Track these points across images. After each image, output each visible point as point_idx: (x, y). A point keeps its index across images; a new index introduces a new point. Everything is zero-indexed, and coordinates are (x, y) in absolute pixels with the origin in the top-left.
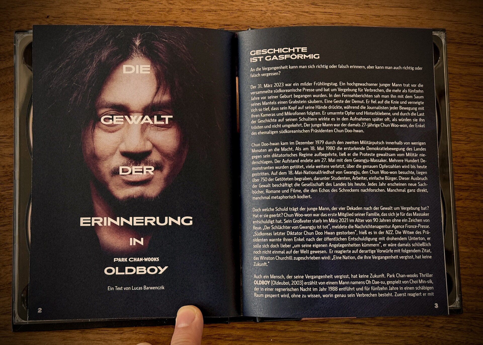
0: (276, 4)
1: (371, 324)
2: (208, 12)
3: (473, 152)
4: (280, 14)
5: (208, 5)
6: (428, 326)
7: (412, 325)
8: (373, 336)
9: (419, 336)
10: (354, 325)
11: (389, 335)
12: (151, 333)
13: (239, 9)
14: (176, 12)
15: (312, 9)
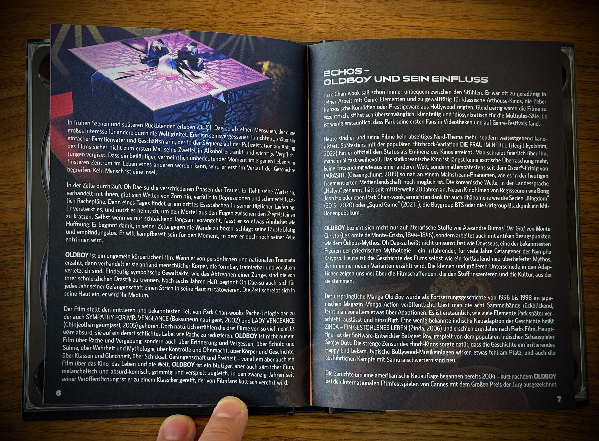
0: (350, 15)
1: (469, 424)
2: (263, 26)
4: (354, 29)
7: (521, 425)
13: (303, 22)
15: (395, 22)
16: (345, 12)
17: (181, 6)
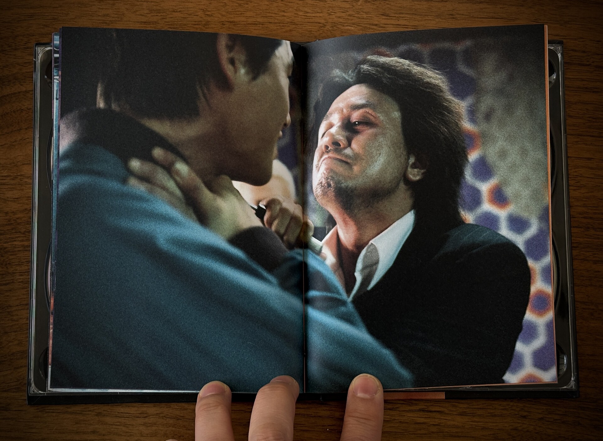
0: (338, 14)
1: (451, 412)
2: (254, 25)
3: (584, 199)
4: (342, 28)
5: (253, 17)
6: (524, 417)
7: (503, 415)
8: (454, 427)
9: (511, 429)
10: (430, 414)
11: (474, 426)
12: (180, 418)
13: (292, 21)
14: (214, 26)
15: (383, 20)
16: (333, 11)
17: (175, 6)
